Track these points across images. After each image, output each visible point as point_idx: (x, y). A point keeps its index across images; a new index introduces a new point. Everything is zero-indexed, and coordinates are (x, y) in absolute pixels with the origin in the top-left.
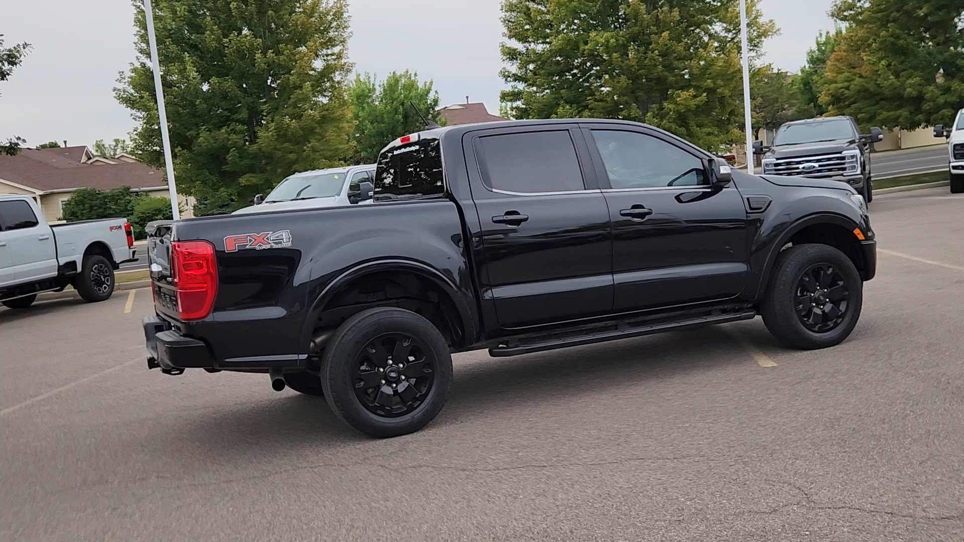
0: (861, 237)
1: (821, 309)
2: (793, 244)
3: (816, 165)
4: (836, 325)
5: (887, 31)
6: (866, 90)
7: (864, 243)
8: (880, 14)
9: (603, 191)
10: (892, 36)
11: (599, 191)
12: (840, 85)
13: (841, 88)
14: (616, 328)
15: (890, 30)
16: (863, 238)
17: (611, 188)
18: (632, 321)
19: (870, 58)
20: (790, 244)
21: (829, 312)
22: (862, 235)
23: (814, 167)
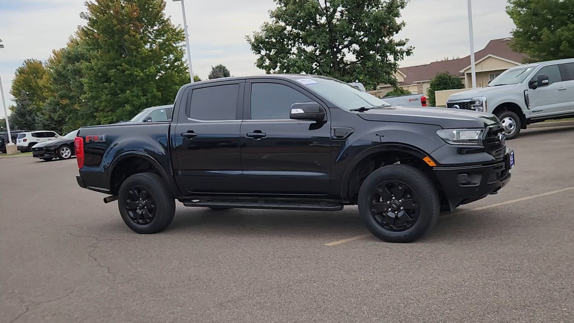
0: (432, 164)
1: (395, 214)
2: (401, 163)
4: (405, 228)
7: (435, 169)
9: (243, 121)
11: (241, 121)
14: (256, 201)
16: (435, 165)
17: (251, 119)
18: (267, 198)
20: (399, 163)
21: (400, 217)
22: (432, 162)
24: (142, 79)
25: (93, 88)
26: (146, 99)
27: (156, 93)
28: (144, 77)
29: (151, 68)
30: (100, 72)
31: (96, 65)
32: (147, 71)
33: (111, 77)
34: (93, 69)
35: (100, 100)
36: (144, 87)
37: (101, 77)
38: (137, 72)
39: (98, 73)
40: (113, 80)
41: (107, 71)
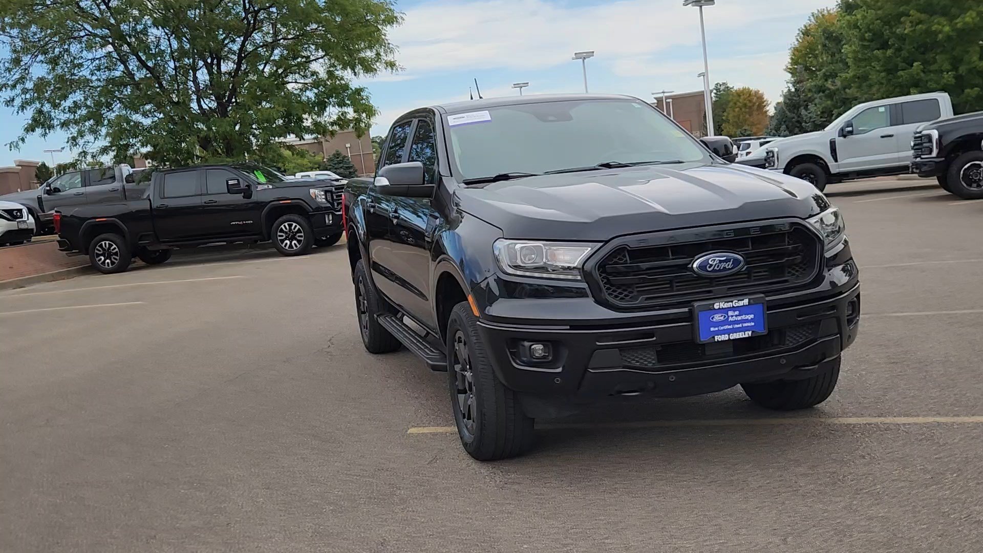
0: (475, 311)
7: (479, 322)
24: (949, 38)
25: (860, 60)
26: (953, 77)
27: (977, 63)
28: (951, 34)
29: (968, 14)
30: (869, 30)
31: (864, 17)
32: (959, 22)
33: (889, 39)
34: (858, 27)
35: (870, 82)
36: (955, 53)
37: (871, 41)
38: (939, 24)
39: (866, 32)
40: (894, 45)
41: (883, 27)
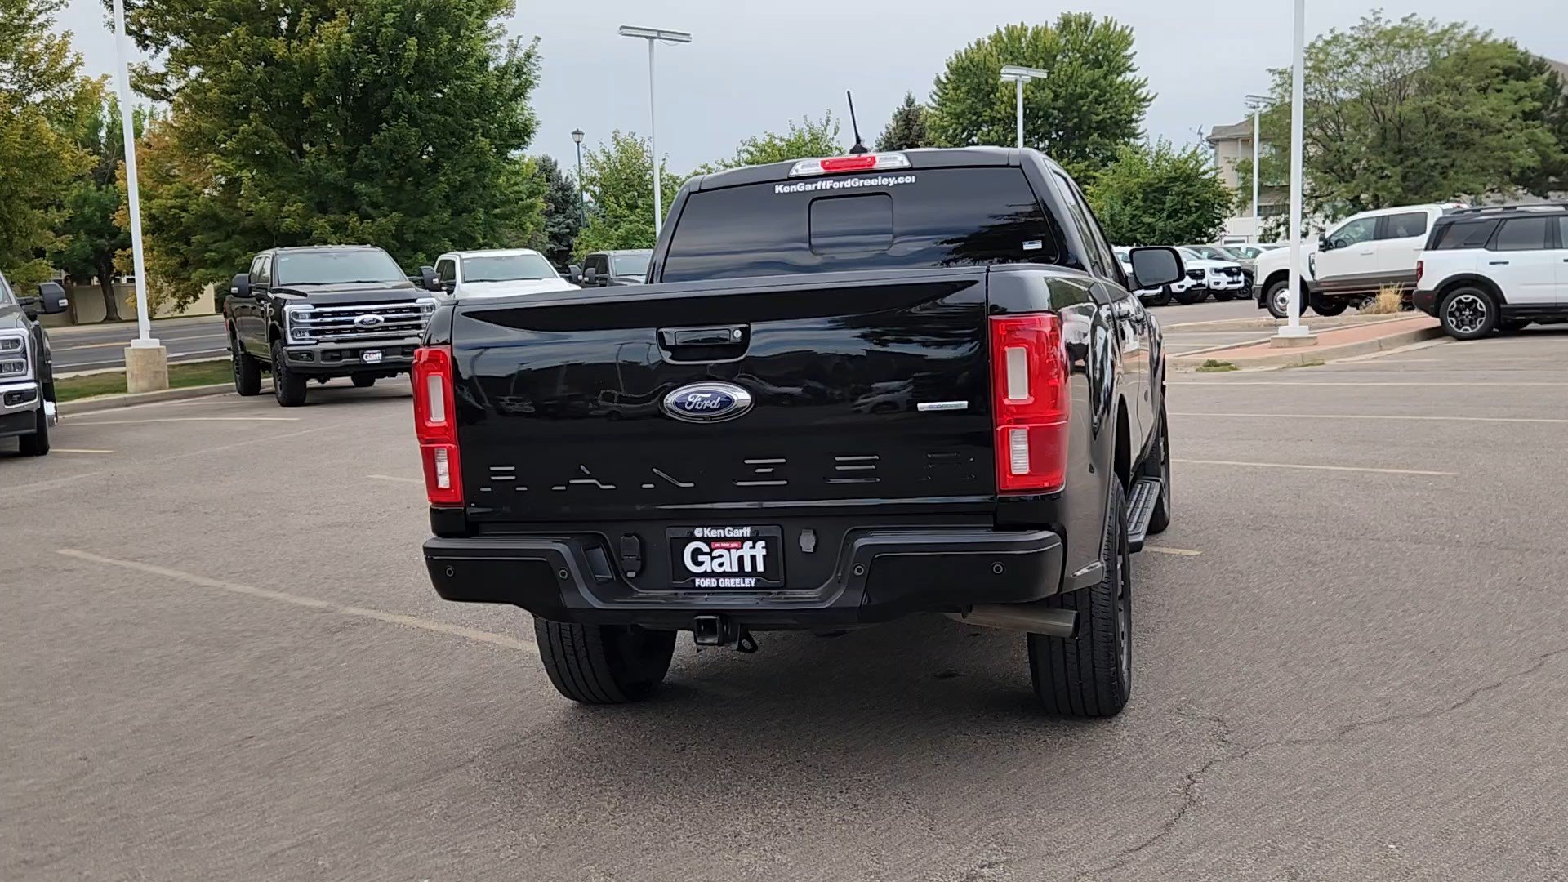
3: (381, 318)
5: (250, 125)
6: (215, 216)
8: (233, 96)
10: (256, 133)
12: (171, 202)
13: (172, 207)
15: (254, 124)
19: (223, 163)
23: (378, 321)
